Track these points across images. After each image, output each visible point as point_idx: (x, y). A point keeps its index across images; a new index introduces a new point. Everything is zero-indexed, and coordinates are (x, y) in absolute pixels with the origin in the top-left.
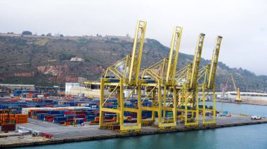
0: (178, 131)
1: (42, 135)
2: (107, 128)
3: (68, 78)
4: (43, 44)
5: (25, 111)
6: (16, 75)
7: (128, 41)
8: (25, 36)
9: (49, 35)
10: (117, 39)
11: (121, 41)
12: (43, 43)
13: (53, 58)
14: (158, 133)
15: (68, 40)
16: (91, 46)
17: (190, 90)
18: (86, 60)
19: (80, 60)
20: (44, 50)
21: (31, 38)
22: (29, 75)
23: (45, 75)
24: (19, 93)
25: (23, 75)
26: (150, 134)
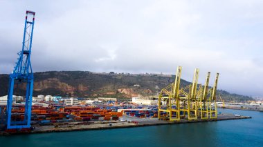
0: (198, 122)
1: (133, 122)
2: (162, 119)
6: (107, 93)
7: (162, 76)
8: (111, 74)
9: (123, 74)
10: (156, 75)
11: (158, 76)
12: (120, 78)
13: (125, 85)
14: (188, 122)
16: (143, 79)
17: (202, 101)
18: (141, 86)
19: (138, 86)
20: (121, 81)
21: (114, 75)
22: (114, 93)
23: (121, 94)
24: (111, 102)
25: (111, 93)
26: (184, 123)
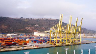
0: (71, 45)
1: (36, 46)
2: (52, 44)
3: (34, 31)
4: (27, 21)
5: (27, 40)
6: (19, 30)
7: (51, 20)
8: (21, 19)
9: (28, 18)
10: (48, 19)
11: (49, 20)
13: (30, 25)
15: (34, 20)
18: (39, 26)
19: (37, 25)
20: (27, 23)
21: (23, 19)
22: (23, 30)
23: (28, 30)
25: (21, 30)
